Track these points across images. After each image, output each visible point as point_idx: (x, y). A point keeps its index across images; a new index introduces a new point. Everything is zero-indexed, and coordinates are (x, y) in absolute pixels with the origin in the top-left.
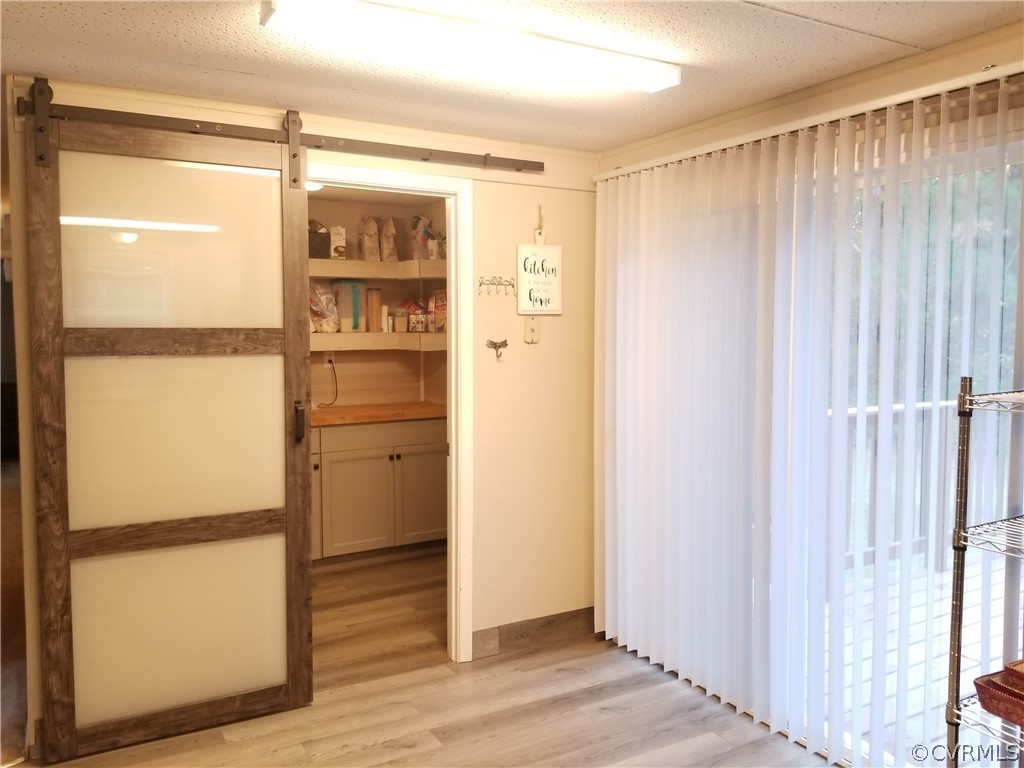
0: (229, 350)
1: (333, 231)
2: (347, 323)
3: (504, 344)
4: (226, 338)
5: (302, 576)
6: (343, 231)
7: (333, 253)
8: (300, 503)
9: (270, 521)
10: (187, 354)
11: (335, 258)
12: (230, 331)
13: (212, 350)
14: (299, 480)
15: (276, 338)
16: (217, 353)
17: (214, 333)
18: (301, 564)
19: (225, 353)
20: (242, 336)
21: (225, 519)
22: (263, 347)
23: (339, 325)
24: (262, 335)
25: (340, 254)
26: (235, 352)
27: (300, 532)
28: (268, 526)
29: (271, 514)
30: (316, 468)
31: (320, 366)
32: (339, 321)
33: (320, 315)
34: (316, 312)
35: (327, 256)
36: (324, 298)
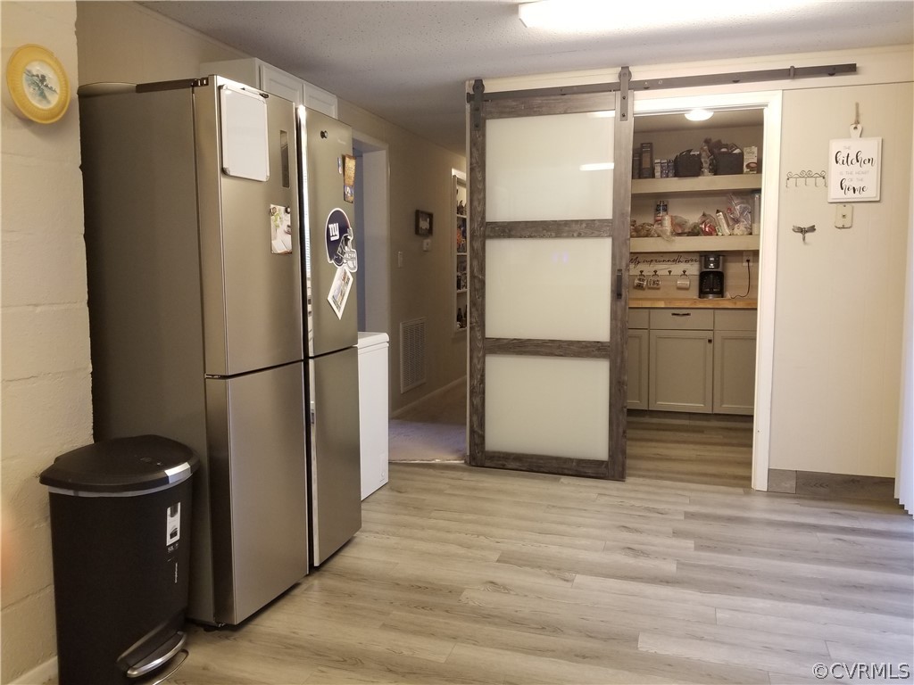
0: (575, 235)
1: (746, 150)
3: (812, 229)
4: (574, 227)
5: (620, 390)
6: (755, 150)
7: (745, 170)
8: (619, 340)
9: (599, 349)
10: (550, 237)
11: (747, 173)
12: (577, 222)
13: (565, 234)
14: (619, 325)
15: (608, 226)
16: (568, 237)
17: (567, 223)
18: (619, 382)
19: (573, 236)
20: (584, 225)
21: (571, 343)
22: (596, 232)
24: (598, 223)
25: (751, 169)
26: (579, 236)
27: (619, 361)
28: (597, 352)
29: (599, 345)
30: (710, 341)
31: (739, 265)
32: (751, 226)
33: (736, 221)
34: (733, 219)
35: (740, 172)
36: (738, 207)
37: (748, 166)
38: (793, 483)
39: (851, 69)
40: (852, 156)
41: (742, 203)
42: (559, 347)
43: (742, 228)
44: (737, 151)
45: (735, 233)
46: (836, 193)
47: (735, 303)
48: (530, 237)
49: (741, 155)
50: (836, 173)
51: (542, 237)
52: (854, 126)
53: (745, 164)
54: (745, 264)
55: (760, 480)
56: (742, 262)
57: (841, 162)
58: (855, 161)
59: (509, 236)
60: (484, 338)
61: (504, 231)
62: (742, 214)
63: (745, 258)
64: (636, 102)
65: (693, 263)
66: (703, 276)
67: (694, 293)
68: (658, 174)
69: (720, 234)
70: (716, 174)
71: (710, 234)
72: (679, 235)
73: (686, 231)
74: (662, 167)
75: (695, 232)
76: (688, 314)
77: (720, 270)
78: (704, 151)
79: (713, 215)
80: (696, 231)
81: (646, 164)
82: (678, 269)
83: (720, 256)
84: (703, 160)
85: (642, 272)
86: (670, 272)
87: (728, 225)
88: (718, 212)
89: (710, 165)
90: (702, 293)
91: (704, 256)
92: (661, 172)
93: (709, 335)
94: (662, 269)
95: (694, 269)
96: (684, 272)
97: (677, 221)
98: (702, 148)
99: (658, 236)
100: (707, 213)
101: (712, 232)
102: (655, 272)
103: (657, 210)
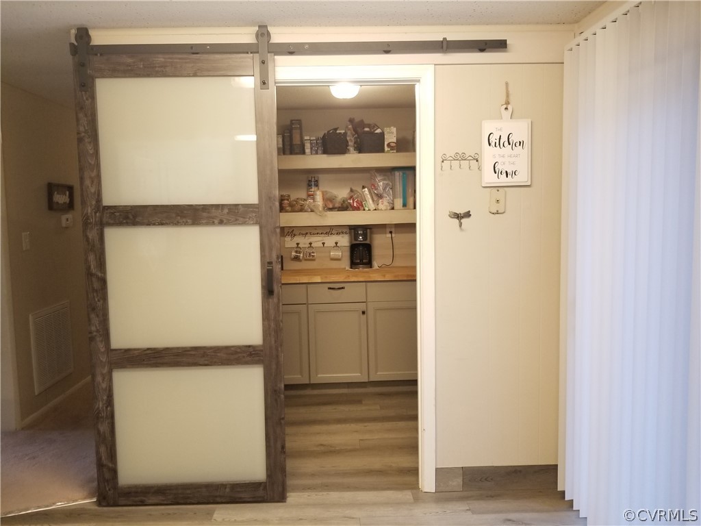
0: (216, 221)
1: (386, 130)
2: (399, 203)
3: (468, 215)
4: (214, 212)
5: (276, 400)
6: (394, 130)
7: (386, 149)
8: (273, 342)
9: (251, 355)
10: (186, 224)
11: (388, 152)
12: (217, 206)
13: (204, 222)
14: (272, 325)
15: (253, 212)
16: (207, 224)
17: (205, 208)
18: (275, 391)
19: (213, 223)
20: (226, 211)
21: (217, 350)
22: (242, 219)
23: (393, 204)
24: (242, 209)
25: (392, 148)
26: (221, 223)
27: (274, 366)
28: (249, 359)
29: (251, 350)
30: (363, 313)
31: (383, 236)
32: (393, 201)
33: (380, 196)
34: (377, 195)
35: (382, 150)
36: (381, 183)
37: (389, 145)
38: (460, 481)
39: (501, 45)
40: (504, 139)
41: (384, 180)
42: (204, 355)
43: (386, 203)
44: (378, 131)
45: (380, 208)
46: (489, 178)
47: (384, 276)
48: (161, 224)
49: (382, 134)
50: (490, 155)
51: (177, 224)
52: (505, 106)
53: (386, 143)
54: (390, 235)
55: (427, 482)
56: (386, 233)
57: (493, 144)
58: (506, 143)
59: (134, 223)
60: (109, 349)
61: (127, 218)
62: (384, 189)
63: (388, 230)
64: (277, 69)
65: (344, 235)
66: (353, 248)
67: (346, 263)
68: (308, 151)
69: (367, 209)
70: (360, 152)
71: (357, 209)
72: (331, 209)
73: (337, 205)
74: (311, 144)
75: (344, 207)
76: (343, 288)
77: (368, 242)
78: (349, 130)
79: (359, 189)
80: (345, 205)
81: (296, 141)
82: (330, 241)
83: (367, 229)
84: (348, 138)
85: (298, 244)
86: (323, 244)
87: (373, 200)
88: (364, 187)
89: (355, 143)
90: (353, 264)
91: (353, 230)
92: (311, 149)
93: (362, 307)
94: (317, 241)
95: (345, 241)
96: (336, 243)
97: (328, 196)
98: (347, 127)
99: (312, 211)
100: (354, 188)
101: (360, 207)
102: (310, 244)
103: (309, 186)
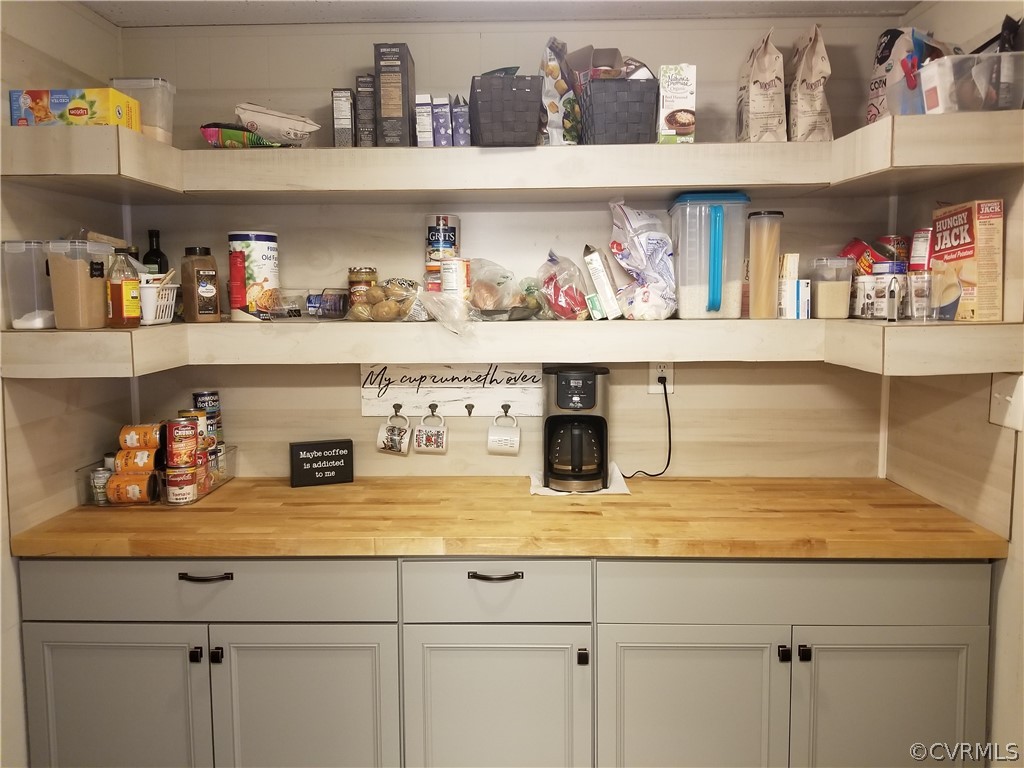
1: (666, 74)
2: (694, 299)
6: (690, 72)
7: (663, 128)
11: (669, 141)
23: (676, 301)
25: (682, 130)
30: (583, 659)
31: (639, 389)
32: (676, 292)
33: (635, 278)
34: (627, 273)
35: (650, 136)
36: (643, 238)
37: (671, 119)
41: (651, 228)
43: (655, 298)
44: (642, 75)
45: (637, 314)
49: (653, 86)
53: (663, 113)
54: (656, 388)
56: (648, 385)
62: (650, 257)
63: (655, 374)
65: (529, 385)
66: (553, 427)
67: (532, 464)
68: (424, 132)
69: (597, 315)
70: (581, 140)
71: (569, 314)
72: (488, 315)
73: (509, 302)
74: (435, 117)
75: (526, 311)
76: (517, 576)
77: (596, 412)
79: (574, 255)
80: (532, 302)
81: (392, 107)
82: (489, 399)
83: (593, 373)
85: (397, 407)
86: (470, 408)
87: (617, 291)
88: (588, 250)
89: (566, 116)
90: (552, 475)
91: (556, 373)
92: (435, 132)
93: (580, 638)
94: (451, 399)
95: (530, 402)
96: (506, 408)
97: (481, 274)
98: (543, 66)
100: (558, 253)
101: (574, 307)
102: (433, 407)
103: (431, 243)
